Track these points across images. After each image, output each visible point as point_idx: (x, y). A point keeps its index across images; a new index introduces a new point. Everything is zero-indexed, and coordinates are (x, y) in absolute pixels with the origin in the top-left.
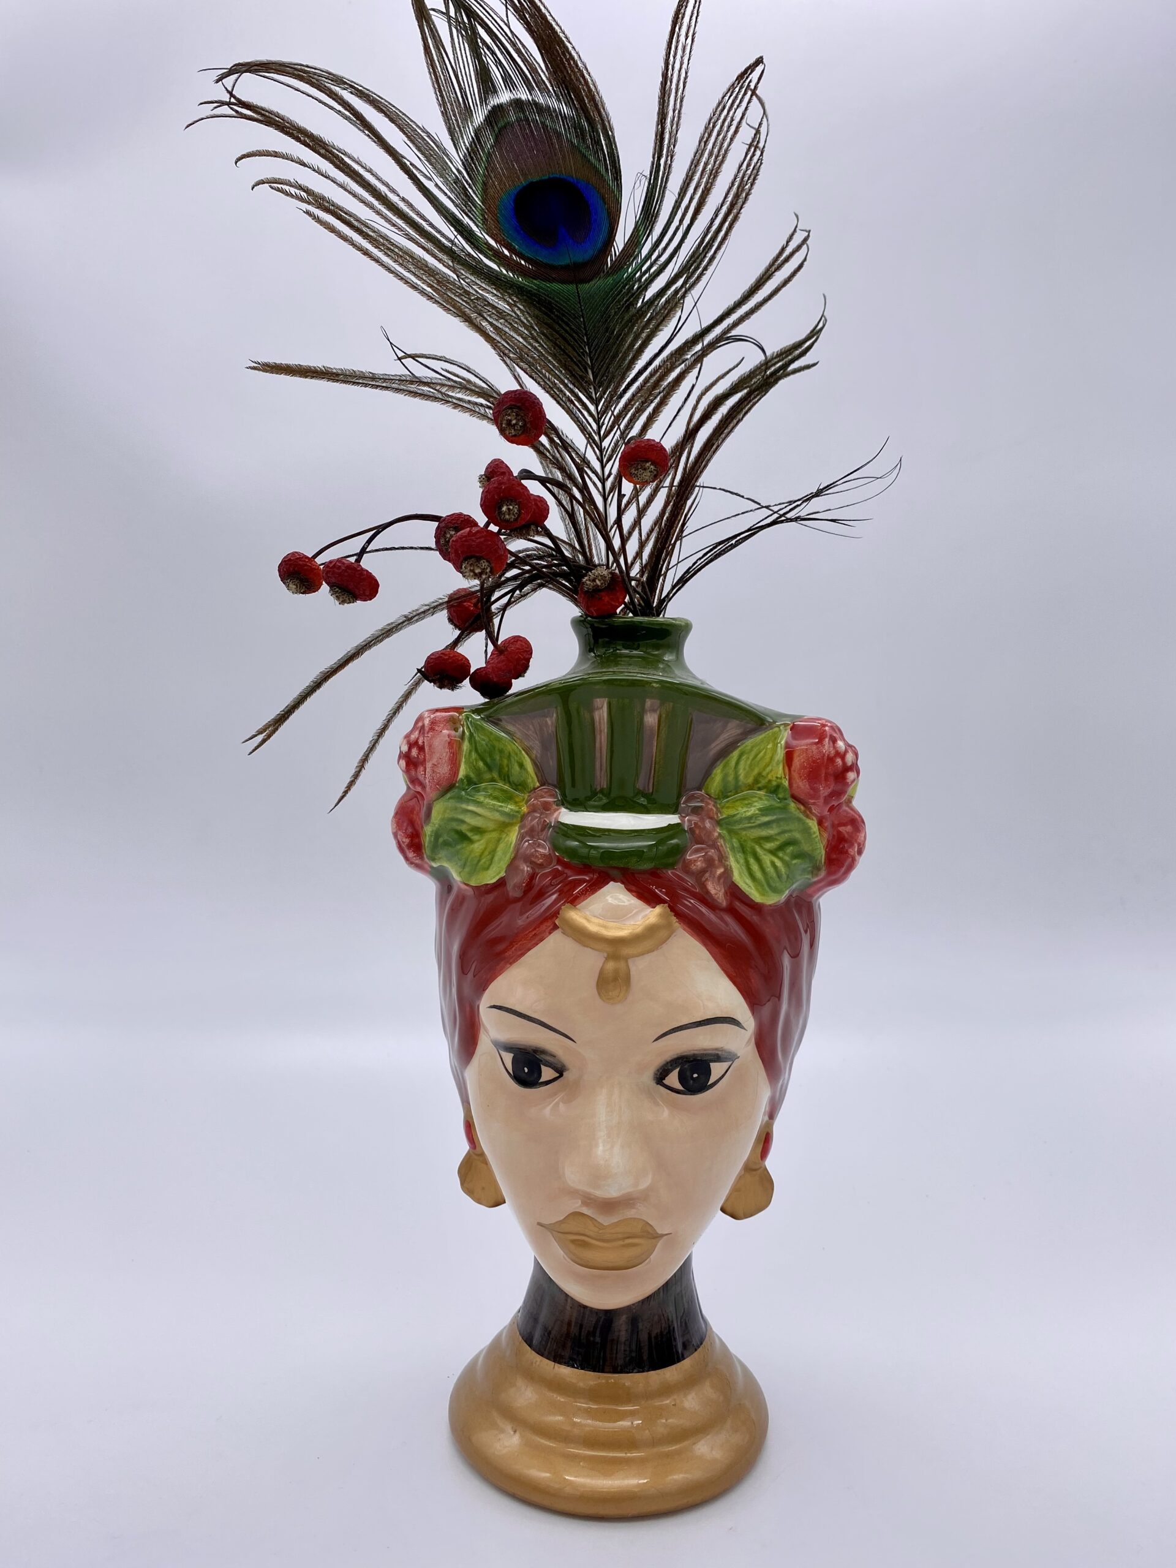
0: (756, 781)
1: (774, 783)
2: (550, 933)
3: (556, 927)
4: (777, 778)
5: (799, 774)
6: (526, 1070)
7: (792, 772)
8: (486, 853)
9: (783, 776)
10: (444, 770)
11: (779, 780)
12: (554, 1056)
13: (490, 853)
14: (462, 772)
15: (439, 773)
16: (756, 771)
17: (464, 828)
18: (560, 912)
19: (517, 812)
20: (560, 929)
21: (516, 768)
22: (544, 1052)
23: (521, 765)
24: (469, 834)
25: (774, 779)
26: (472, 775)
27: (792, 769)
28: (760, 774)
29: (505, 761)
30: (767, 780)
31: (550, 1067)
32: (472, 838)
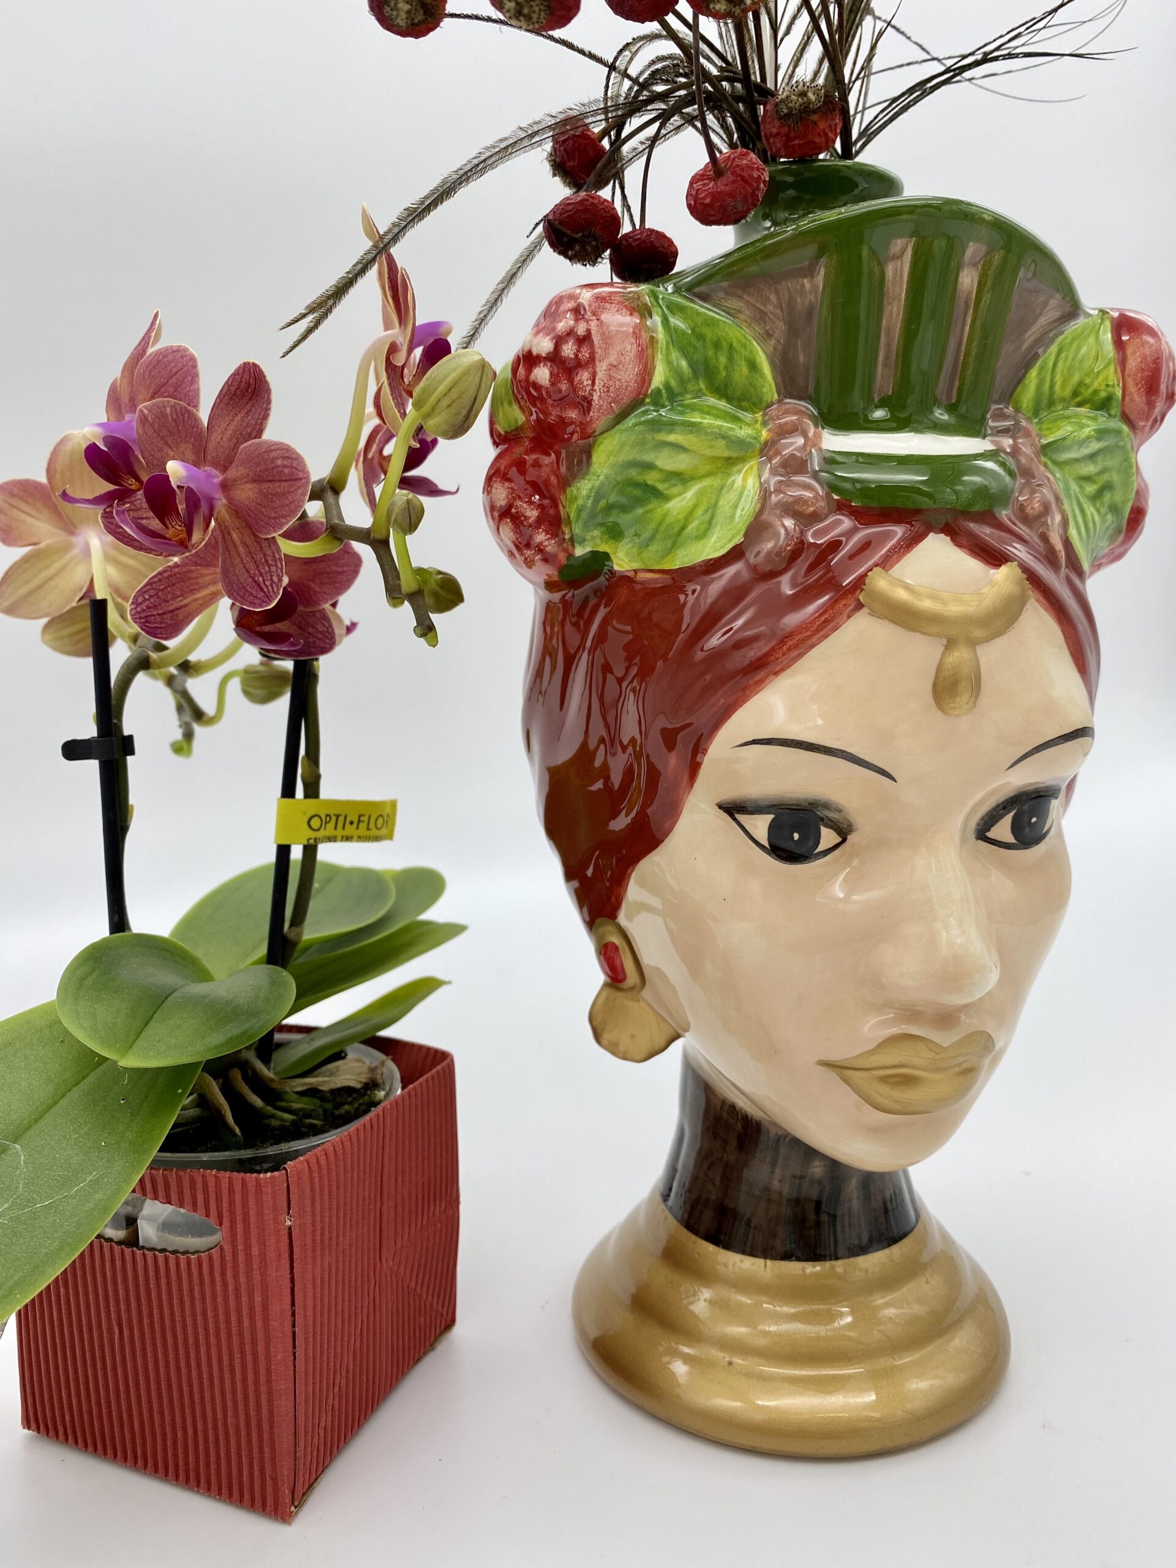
0: (1075, 394)
1: (1103, 394)
2: (849, 617)
3: (860, 606)
4: (1107, 386)
5: (1135, 380)
6: (796, 836)
7: (1126, 377)
8: (700, 511)
9: (1116, 383)
10: (629, 375)
11: (1111, 389)
12: (840, 811)
13: (706, 511)
14: (658, 379)
15: (620, 380)
16: (1076, 378)
17: (651, 478)
18: (867, 582)
19: (755, 438)
20: (865, 610)
21: (745, 370)
22: (826, 806)
23: (753, 366)
24: (661, 487)
25: (1103, 387)
26: (673, 383)
27: (1127, 373)
28: (1081, 383)
29: (723, 360)
30: (1091, 390)
31: (831, 828)
32: (666, 492)
